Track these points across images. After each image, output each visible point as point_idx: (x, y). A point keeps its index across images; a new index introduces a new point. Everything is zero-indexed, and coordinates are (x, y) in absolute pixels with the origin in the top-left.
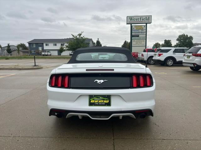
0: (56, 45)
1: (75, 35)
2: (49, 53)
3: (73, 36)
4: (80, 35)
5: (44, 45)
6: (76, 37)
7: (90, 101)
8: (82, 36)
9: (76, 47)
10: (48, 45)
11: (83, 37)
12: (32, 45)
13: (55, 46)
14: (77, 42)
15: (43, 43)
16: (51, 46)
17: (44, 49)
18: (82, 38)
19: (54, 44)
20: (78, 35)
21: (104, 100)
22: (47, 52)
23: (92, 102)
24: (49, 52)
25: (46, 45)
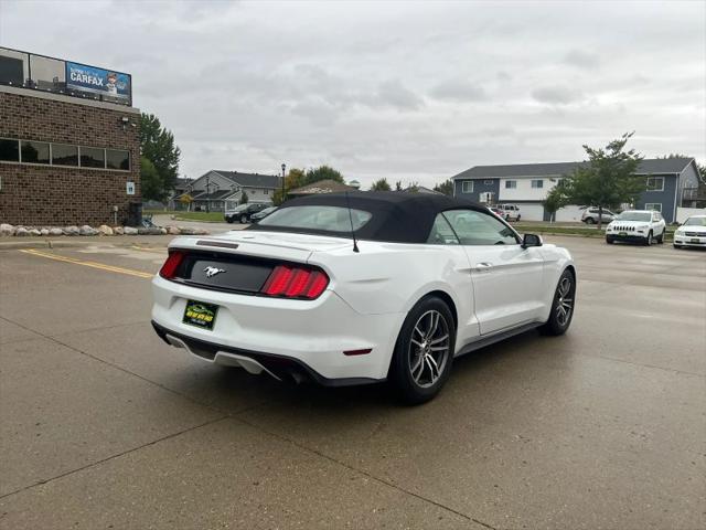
0: (540, 184)
1: (596, 149)
2: (513, 214)
3: (589, 151)
4: (617, 146)
5: (503, 184)
6: (601, 154)
7: (186, 312)
8: (625, 150)
9: (596, 193)
10: (515, 186)
11: (631, 153)
12: (466, 185)
13: (537, 190)
14: (601, 172)
15: (498, 180)
16: (523, 190)
17: (501, 198)
18: (624, 156)
19: (533, 182)
20: (608, 148)
21: (206, 313)
22: (507, 208)
23: (188, 314)
24: (512, 208)
25: (508, 185)
